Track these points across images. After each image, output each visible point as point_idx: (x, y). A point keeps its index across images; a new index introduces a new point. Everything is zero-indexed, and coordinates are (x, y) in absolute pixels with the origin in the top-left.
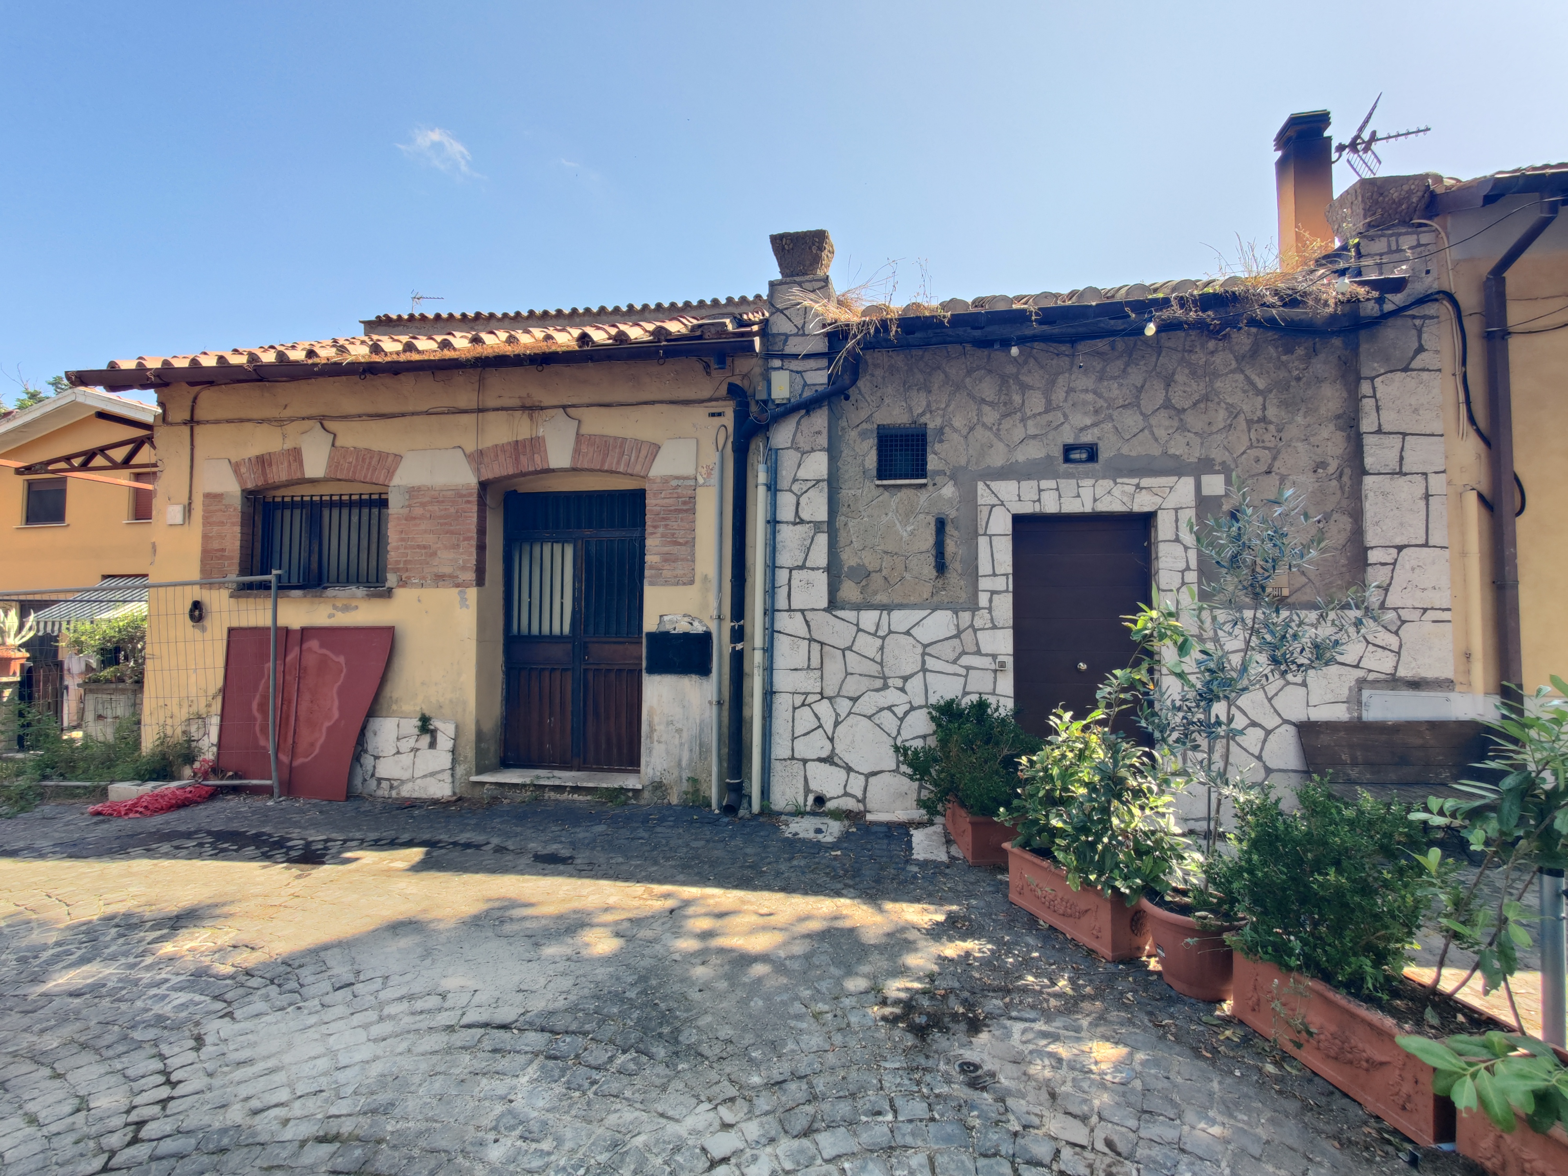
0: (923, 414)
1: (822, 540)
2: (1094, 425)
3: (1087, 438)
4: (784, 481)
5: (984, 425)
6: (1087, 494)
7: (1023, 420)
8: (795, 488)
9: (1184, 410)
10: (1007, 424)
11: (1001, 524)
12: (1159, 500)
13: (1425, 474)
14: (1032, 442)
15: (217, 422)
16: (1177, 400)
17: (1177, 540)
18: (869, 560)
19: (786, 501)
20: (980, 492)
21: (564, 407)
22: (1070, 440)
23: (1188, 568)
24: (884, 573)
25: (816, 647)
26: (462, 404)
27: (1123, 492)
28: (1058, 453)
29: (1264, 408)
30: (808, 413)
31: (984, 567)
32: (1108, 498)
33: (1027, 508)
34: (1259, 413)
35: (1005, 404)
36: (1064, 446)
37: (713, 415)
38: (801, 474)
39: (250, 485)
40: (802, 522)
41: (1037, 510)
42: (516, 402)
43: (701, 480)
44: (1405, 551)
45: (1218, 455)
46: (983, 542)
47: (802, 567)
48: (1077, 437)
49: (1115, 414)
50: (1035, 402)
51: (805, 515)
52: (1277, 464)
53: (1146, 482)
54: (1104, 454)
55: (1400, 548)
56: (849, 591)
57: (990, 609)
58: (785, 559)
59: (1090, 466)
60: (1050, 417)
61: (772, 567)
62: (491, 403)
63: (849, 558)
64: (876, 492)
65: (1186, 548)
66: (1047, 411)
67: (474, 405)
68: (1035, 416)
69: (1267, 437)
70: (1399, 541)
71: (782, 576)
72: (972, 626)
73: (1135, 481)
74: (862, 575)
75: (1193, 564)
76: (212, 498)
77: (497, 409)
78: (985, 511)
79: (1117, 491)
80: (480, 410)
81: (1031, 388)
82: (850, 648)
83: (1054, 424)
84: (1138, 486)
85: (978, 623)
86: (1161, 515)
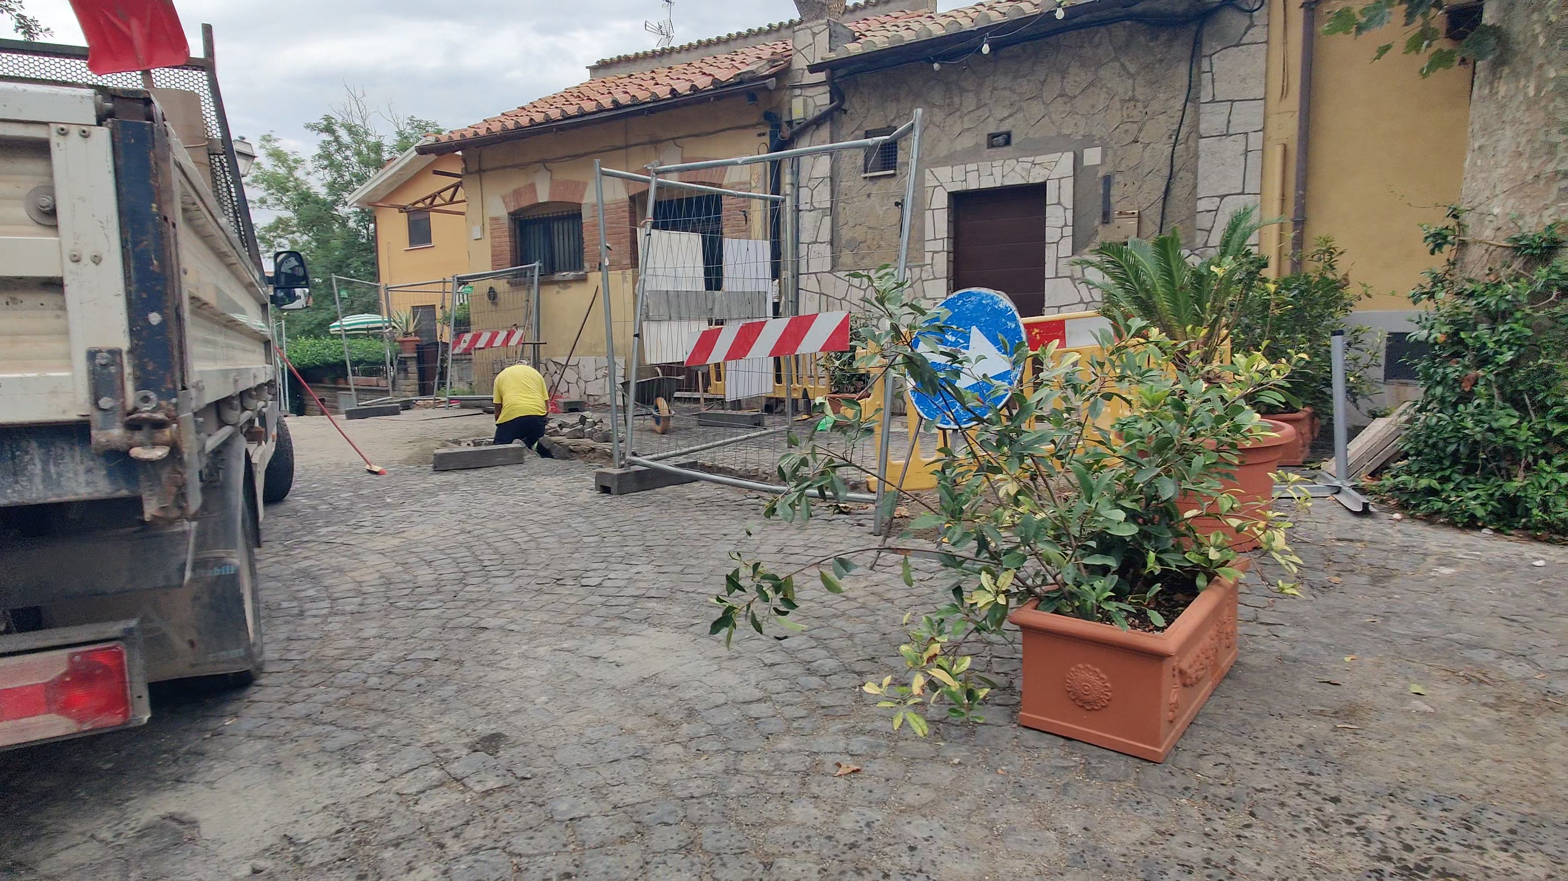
0: (893, 120)
1: (827, 220)
2: (1010, 116)
3: (1004, 128)
4: (803, 181)
5: (934, 124)
6: (998, 172)
7: (961, 117)
8: (811, 185)
9: (1075, 97)
10: (949, 121)
11: (941, 200)
12: (1047, 172)
13: (1247, 133)
14: (967, 134)
15: (493, 169)
16: (1069, 90)
17: (1059, 203)
18: (859, 233)
19: (804, 193)
20: (927, 177)
21: (673, 139)
22: (993, 130)
23: (1066, 225)
24: (868, 243)
25: (824, 298)
26: (618, 143)
27: (1023, 169)
28: (984, 141)
29: (1134, 90)
30: (818, 128)
31: (929, 235)
32: (1012, 174)
33: (958, 187)
34: (1130, 94)
35: (949, 105)
36: (989, 135)
37: (759, 135)
38: (815, 174)
39: (512, 210)
40: (815, 209)
41: (964, 188)
42: (646, 139)
43: (754, 185)
44: (1225, 199)
45: (1097, 132)
46: (928, 214)
47: (815, 242)
48: (998, 127)
49: (1025, 105)
50: (970, 101)
51: (816, 205)
52: (1142, 134)
53: (1038, 159)
54: (1014, 140)
55: (1222, 197)
56: (847, 258)
57: (932, 264)
58: (804, 237)
59: (1006, 148)
60: (978, 113)
61: (797, 242)
62: (632, 142)
63: (846, 234)
64: (863, 183)
65: (1065, 209)
66: (978, 108)
67: (623, 144)
68: (970, 112)
69: (1135, 113)
70: (1221, 192)
71: (803, 249)
72: (921, 278)
73: (1031, 159)
74: (855, 245)
75: (1070, 221)
76: (494, 219)
77: (637, 145)
78: (930, 190)
79: (1018, 169)
80: (627, 147)
81: (968, 91)
82: (844, 299)
83: (982, 118)
84: (1033, 163)
85: (924, 277)
86: (1049, 185)
